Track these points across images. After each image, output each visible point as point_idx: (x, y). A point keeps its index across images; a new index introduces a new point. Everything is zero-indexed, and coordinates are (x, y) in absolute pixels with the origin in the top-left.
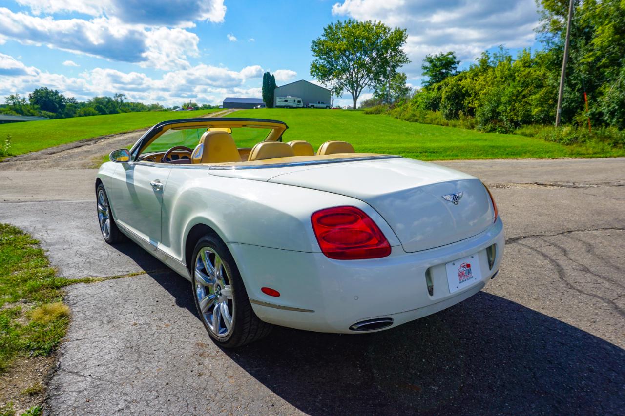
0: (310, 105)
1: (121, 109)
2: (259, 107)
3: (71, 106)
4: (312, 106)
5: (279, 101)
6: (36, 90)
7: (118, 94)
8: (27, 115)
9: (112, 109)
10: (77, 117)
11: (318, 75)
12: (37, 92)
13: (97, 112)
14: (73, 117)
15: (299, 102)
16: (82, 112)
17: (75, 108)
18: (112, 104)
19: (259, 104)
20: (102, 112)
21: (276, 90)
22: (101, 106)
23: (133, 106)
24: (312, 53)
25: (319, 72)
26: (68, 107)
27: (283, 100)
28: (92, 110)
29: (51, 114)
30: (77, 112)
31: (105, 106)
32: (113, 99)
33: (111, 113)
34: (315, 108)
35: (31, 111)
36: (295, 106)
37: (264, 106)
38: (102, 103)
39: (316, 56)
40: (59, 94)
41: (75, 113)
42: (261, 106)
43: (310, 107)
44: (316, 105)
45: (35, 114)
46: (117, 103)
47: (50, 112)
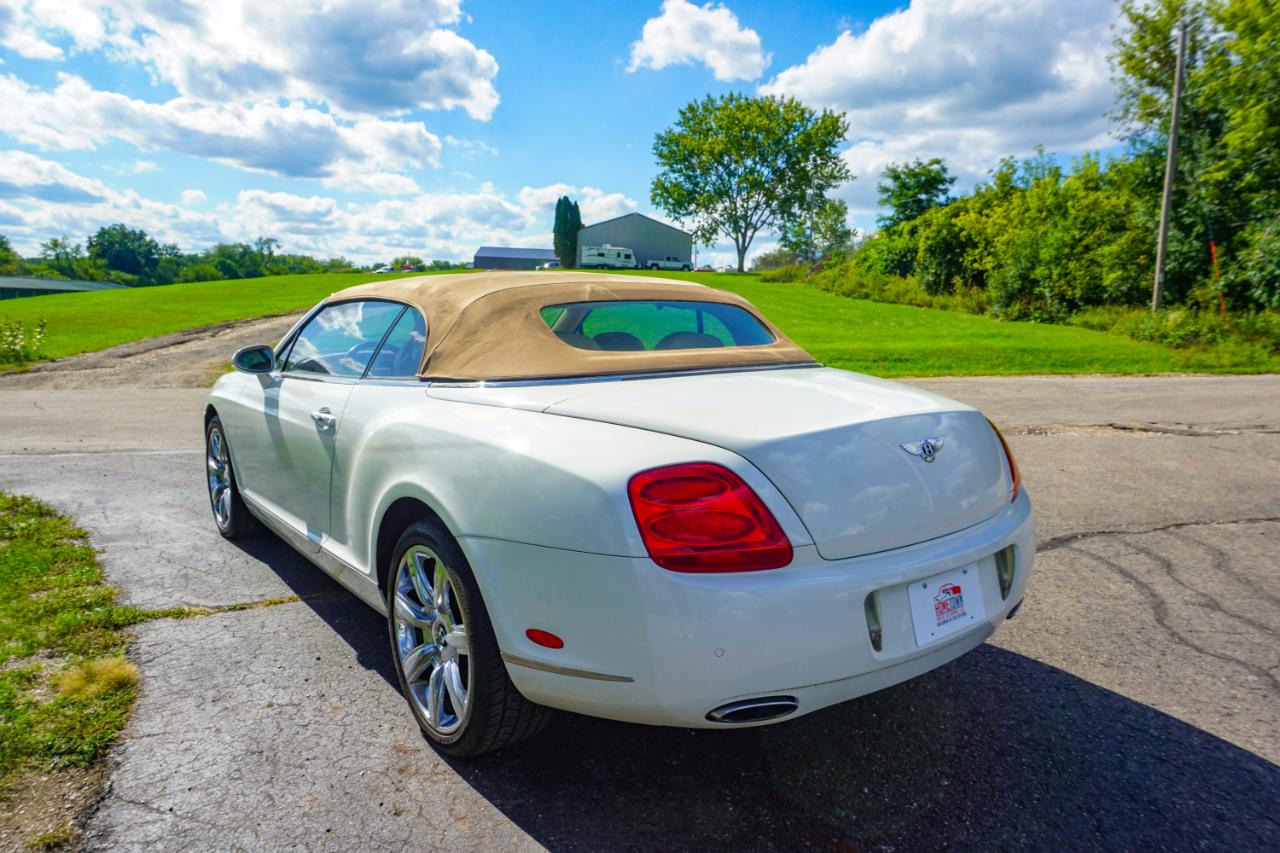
0: (650, 263)
1: (268, 269)
2: (546, 265)
3: (169, 261)
4: (653, 265)
5: (586, 255)
6: (102, 229)
7: (264, 238)
8: (81, 279)
9: (252, 268)
10: (179, 282)
11: (666, 203)
12: (103, 233)
13: (221, 273)
14: (172, 283)
15: (628, 257)
16: (191, 274)
17: (178, 265)
18: (251, 259)
19: (547, 261)
20: (231, 274)
21: (581, 234)
22: (228, 261)
23: (292, 262)
24: (656, 159)
25: (668, 198)
26: (165, 265)
27: (595, 252)
28: (211, 269)
29: (129, 277)
30: (181, 273)
31: (237, 262)
32: (254, 248)
33: (249, 275)
34: (659, 268)
35: (91, 271)
36: (618, 264)
37: (557, 265)
38: (230, 257)
39: (664, 164)
40: (148, 238)
41: (177, 275)
42: (551, 266)
43: (650, 268)
44: (661, 264)
45: (98, 277)
46: (262, 256)
47: (128, 272)
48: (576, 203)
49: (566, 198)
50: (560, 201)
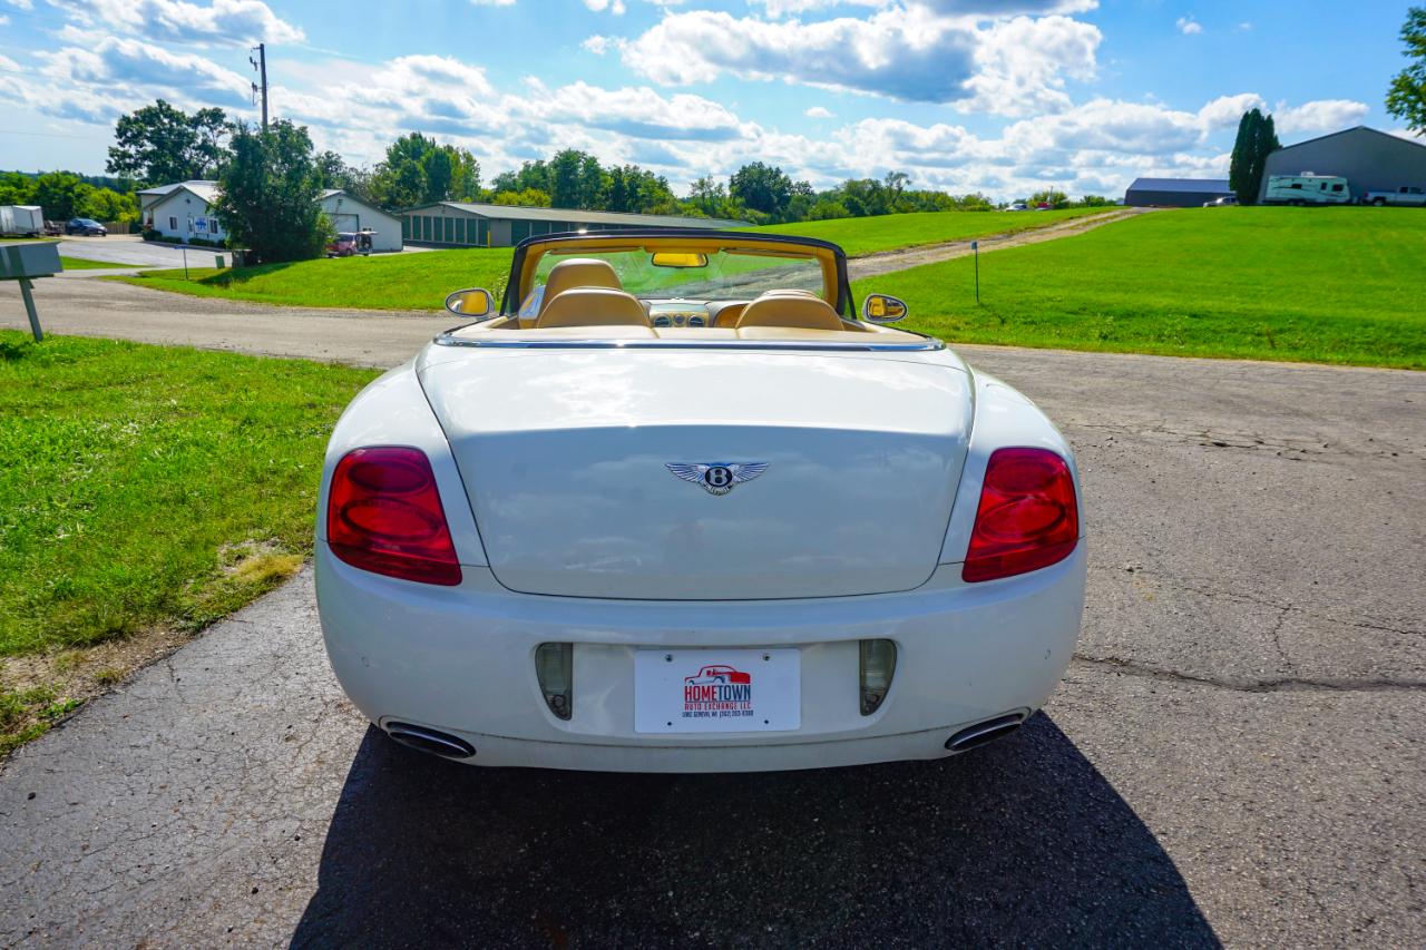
0: (1371, 196)
1: (895, 207)
2: (1219, 201)
3: (800, 199)
4: (1377, 199)
5: (1273, 186)
6: (744, 168)
7: (895, 173)
8: (722, 218)
9: (877, 207)
10: (807, 221)
11: (1413, 108)
12: (744, 171)
13: (847, 211)
14: (800, 221)
15: (1338, 188)
16: (819, 213)
17: (808, 202)
18: (879, 195)
19: (1220, 195)
20: (856, 211)
21: (1272, 158)
22: (856, 199)
23: (925, 198)
24: (1404, 46)
25: (1417, 102)
26: (796, 203)
27: (1288, 182)
28: (838, 207)
29: (762, 215)
30: (810, 211)
31: (864, 199)
32: (884, 184)
33: (875, 213)
34: (1385, 203)
35: (730, 209)
36: (1322, 198)
37: (1233, 200)
38: (859, 194)
39: (1417, 53)
40: (783, 176)
41: (805, 214)
42: (1227, 202)
43: (1372, 204)
44: (1390, 197)
45: (734, 216)
46: (891, 190)
47: (761, 211)
48: (1270, 117)
49: (1256, 112)
50: (1246, 116)
